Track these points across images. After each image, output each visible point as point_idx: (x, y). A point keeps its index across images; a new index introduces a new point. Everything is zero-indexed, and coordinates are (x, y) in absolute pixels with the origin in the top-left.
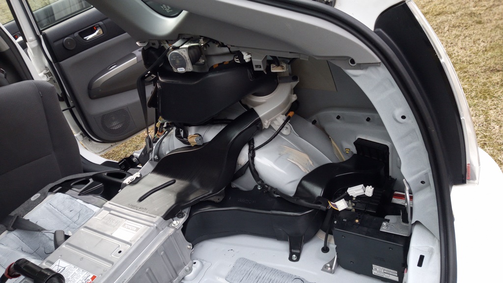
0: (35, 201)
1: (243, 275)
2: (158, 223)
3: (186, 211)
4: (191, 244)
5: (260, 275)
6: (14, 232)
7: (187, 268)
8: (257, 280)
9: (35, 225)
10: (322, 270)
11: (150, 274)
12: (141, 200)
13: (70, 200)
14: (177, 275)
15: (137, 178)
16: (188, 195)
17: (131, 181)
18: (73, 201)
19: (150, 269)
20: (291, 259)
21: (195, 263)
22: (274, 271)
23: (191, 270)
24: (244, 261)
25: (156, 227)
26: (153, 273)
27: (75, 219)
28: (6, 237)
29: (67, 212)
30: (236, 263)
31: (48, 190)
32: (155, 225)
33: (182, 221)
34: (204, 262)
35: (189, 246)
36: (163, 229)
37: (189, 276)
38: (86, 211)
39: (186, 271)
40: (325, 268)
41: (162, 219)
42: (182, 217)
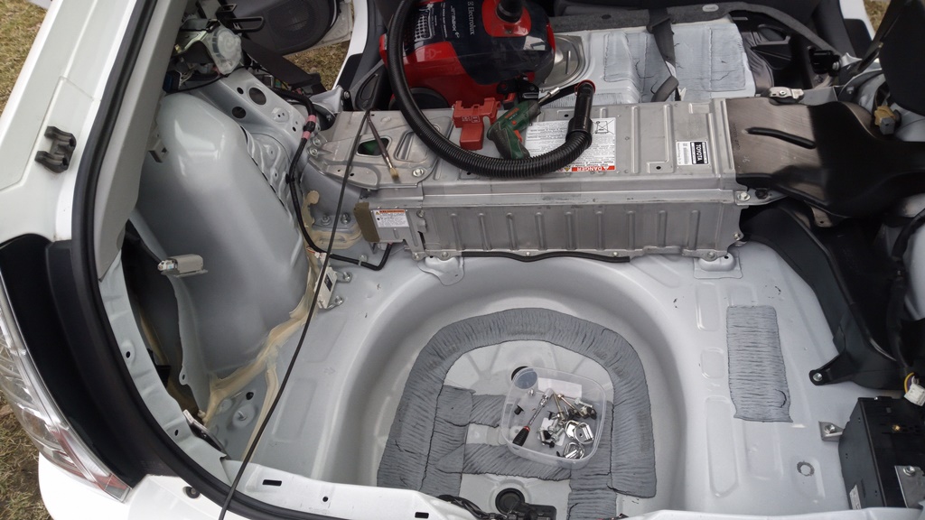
0: (705, 13)
1: (747, 325)
2: (724, 176)
3: (772, 196)
4: (742, 235)
5: (760, 345)
6: (649, 35)
7: (712, 252)
8: (750, 345)
9: (672, 46)
10: (821, 424)
11: (663, 218)
12: (752, 131)
13: (736, 46)
14: (695, 248)
15: (791, 98)
16: (800, 180)
17: (778, 95)
18: (738, 51)
19: (666, 214)
20: (812, 374)
21: (726, 257)
22: (779, 362)
23: (713, 258)
24: (771, 314)
25: (719, 179)
26: (666, 220)
27: (717, 76)
28: (639, 34)
29: (718, 59)
30: (760, 307)
31: (729, 9)
32: (720, 176)
33: (756, 202)
34: (738, 268)
35: (737, 235)
36: (724, 189)
37: (703, 261)
38: (738, 77)
39: (708, 254)
40: (824, 426)
41: (734, 176)
42: (760, 198)
